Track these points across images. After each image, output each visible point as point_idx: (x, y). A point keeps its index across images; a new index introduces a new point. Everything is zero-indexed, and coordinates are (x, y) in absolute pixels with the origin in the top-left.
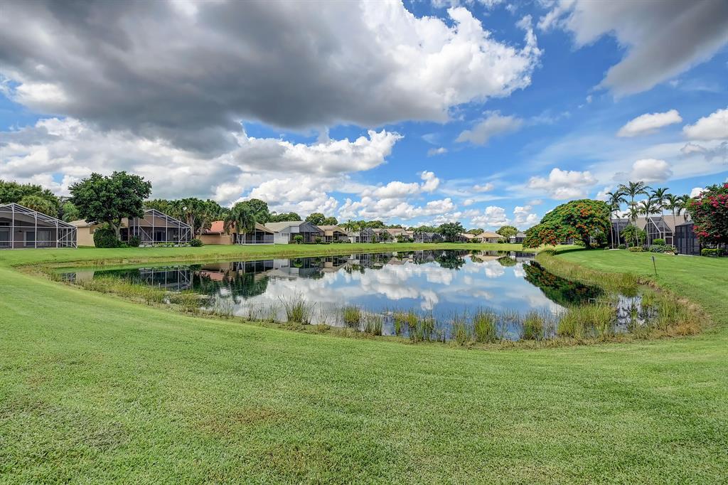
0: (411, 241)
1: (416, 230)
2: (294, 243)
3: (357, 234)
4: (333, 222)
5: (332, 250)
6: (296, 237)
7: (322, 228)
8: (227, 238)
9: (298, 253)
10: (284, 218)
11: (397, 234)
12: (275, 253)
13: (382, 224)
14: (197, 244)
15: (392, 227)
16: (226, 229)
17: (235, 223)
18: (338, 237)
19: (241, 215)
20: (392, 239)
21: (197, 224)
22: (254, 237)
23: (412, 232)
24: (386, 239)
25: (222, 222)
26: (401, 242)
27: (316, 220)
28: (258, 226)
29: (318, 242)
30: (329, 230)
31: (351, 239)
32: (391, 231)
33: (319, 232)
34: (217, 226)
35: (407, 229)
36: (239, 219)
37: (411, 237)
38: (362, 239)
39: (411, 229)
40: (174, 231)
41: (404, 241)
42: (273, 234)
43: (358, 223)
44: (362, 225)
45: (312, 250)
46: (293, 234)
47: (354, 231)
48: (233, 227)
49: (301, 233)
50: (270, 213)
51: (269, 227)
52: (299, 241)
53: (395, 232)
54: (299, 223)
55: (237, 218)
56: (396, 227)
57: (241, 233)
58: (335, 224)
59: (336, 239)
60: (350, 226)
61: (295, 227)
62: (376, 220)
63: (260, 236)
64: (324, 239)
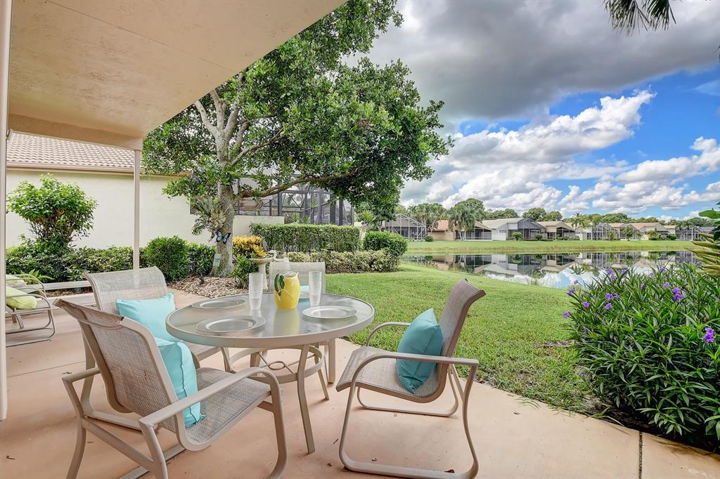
0: (673, 238)
1: (679, 224)
2: (512, 239)
3: (589, 230)
4: (557, 217)
5: (556, 247)
6: (514, 233)
7: (544, 224)
8: (451, 235)
9: (518, 249)
10: (501, 216)
11: (648, 230)
12: (495, 249)
13: (625, 217)
14: (429, 240)
15: (642, 220)
16: (451, 227)
17: (457, 222)
18: (561, 232)
19: (463, 215)
20: (639, 235)
21: (429, 223)
22: (473, 234)
23: (674, 227)
24: (629, 236)
25: (447, 221)
26: (655, 239)
27: (536, 215)
28: (477, 224)
29: (539, 238)
30: (552, 226)
31: (580, 236)
32: (638, 226)
33: (539, 229)
34: (443, 225)
35: (667, 222)
36: (462, 218)
37: (673, 233)
38: (596, 236)
39: (673, 222)
40: (413, 229)
41: (660, 239)
42: (490, 231)
43: (590, 218)
44: (597, 220)
45: (533, 246)
46: (511, 231)
47: (584, 226)
48: (456, 225)
49: (519, 230)
50: (485, 210)
51: (486, 224)
52: (517, 237)
53: (645, 227)
54: (516, 220)
55: (460, 218)
56: (649, 221)
57: (463, 230)
58: (559, 220)
59: (561, 236)
60: (579, 220)
61: (513, 224)
62: (616, 212)
63: (478, 233)
64: (545, 236)
